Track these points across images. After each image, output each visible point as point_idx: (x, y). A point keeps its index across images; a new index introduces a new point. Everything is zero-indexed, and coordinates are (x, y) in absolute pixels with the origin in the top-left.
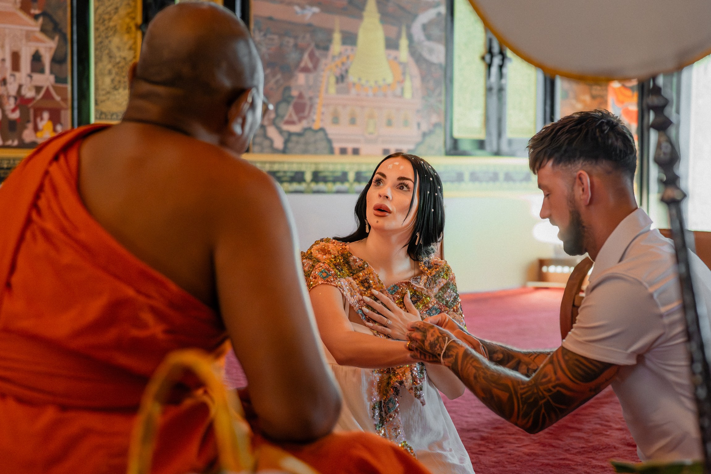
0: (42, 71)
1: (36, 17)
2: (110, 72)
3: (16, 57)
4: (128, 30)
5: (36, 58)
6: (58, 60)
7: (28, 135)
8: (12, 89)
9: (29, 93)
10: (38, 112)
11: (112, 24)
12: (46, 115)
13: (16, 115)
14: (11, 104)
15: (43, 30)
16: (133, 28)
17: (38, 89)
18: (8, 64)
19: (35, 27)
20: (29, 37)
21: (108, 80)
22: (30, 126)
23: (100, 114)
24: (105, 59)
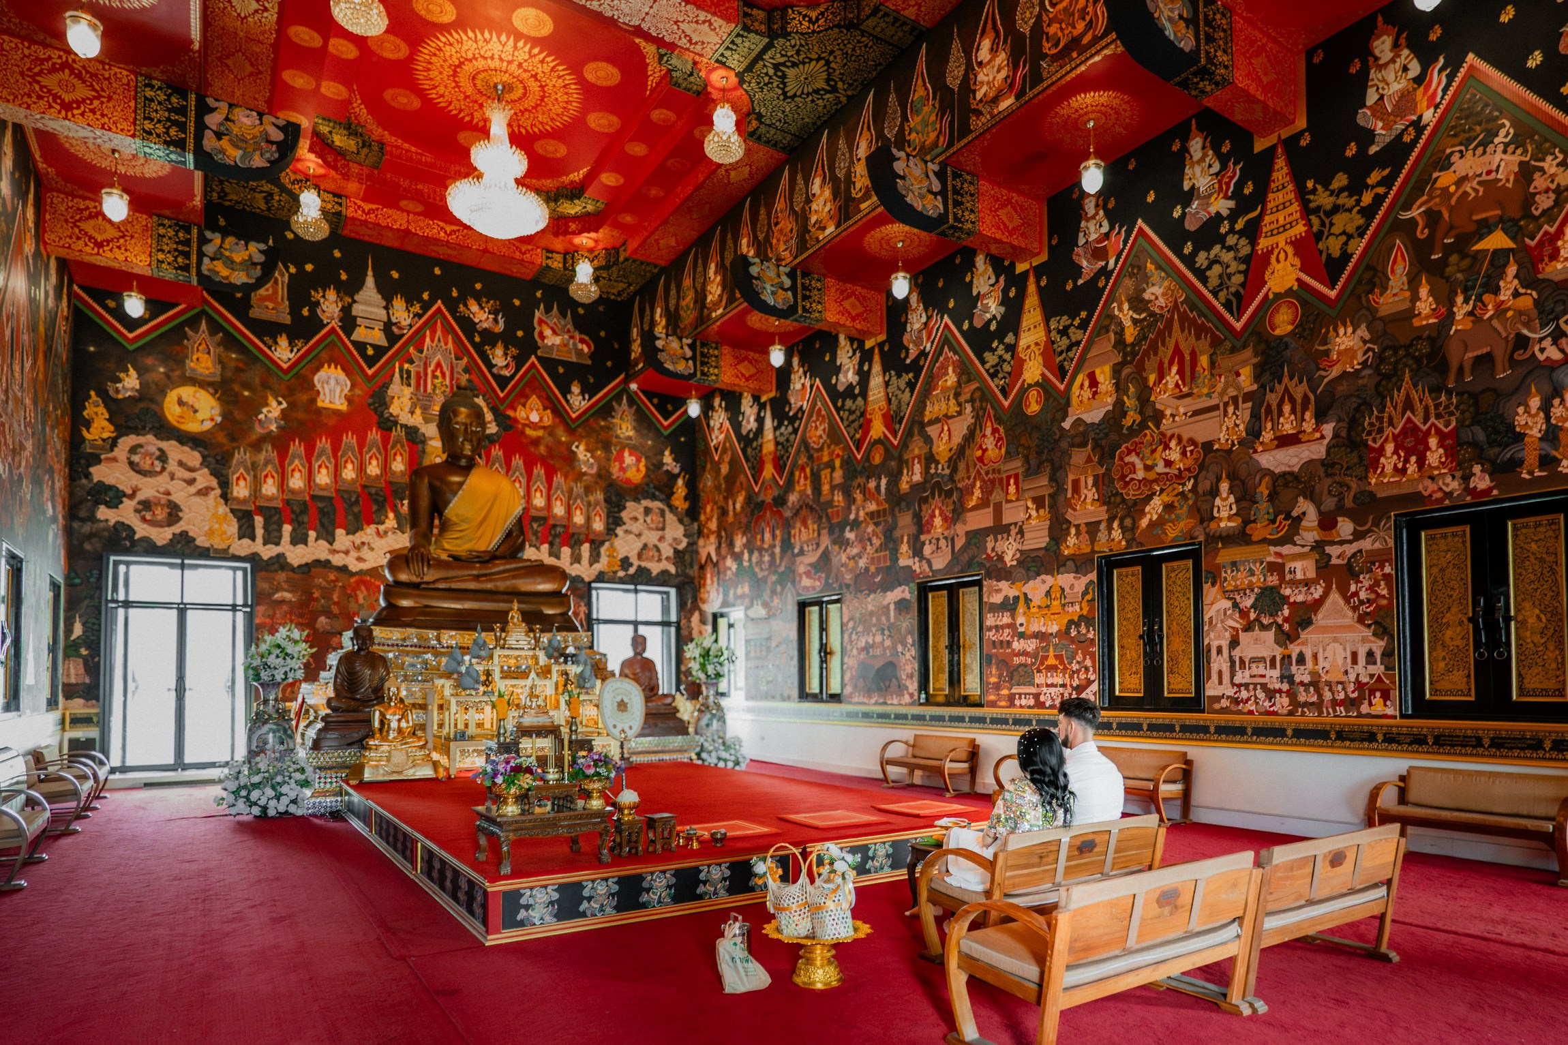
0: (1375, 663)
1: (1369, 626)
2: (1444, 659)
3: (1354, 655)
4: (1461, 623)
5: (1370, 655)
6: (1387, 654)
7: (1365, 709)
8: (1352, 677)
9: (1364, 679)
10: (1372, 692)
11: (1444, 621)
12: (1378, 694)
13: (1355, 695)
14: (1351, 687)
15: (1375, 634)
16: (1466, 621)
17: (1372, 676)
18: (1349, 660)
19: (1368, 633)
20: (1364, 640)
21: (1442, 665)
22: (1366, 702)
23: (1434, 691)
24: (1440, 648)
